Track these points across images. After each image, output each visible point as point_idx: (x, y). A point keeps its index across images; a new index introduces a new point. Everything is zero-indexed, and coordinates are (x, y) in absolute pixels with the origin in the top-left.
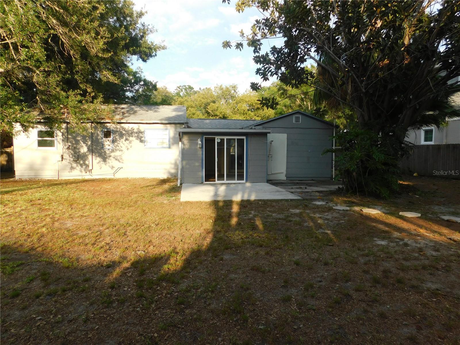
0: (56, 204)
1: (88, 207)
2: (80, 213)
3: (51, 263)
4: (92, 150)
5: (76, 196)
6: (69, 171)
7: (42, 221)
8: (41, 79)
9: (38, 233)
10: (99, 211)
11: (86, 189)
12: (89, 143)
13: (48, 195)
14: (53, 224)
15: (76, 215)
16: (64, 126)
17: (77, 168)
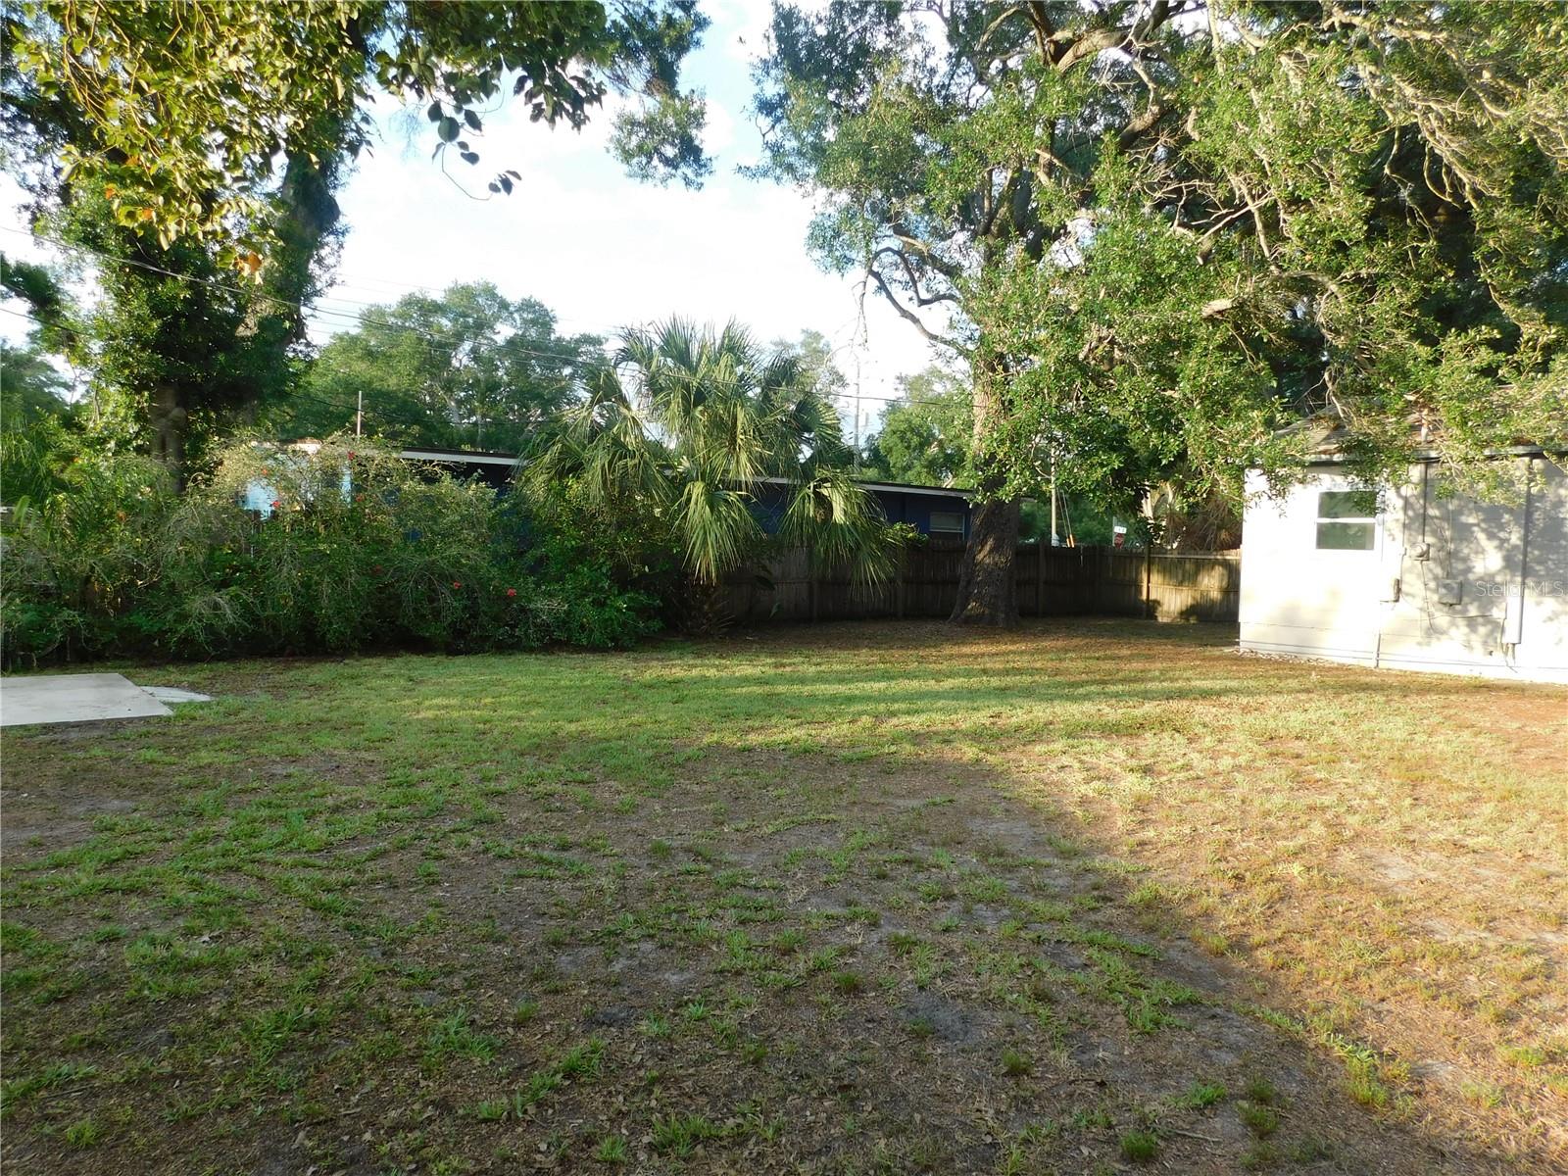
0: (1359, 766)
1: (1488, 809)
2: (1451, 829)
3: (1298, 1046)
4: (1525, 562)
5: (1440, 747)
6: (1420, 639)
7: (1295, 829)
8: (1344, 309)
9: (1272, 879)
10: (1543, 839)
11: (1485, 722)
12: (1515, 538)
13: (1333, 723)
14: (1334, 851)
15: (1433, 836)
16: (1416, 472)
17: (1453, 631)
